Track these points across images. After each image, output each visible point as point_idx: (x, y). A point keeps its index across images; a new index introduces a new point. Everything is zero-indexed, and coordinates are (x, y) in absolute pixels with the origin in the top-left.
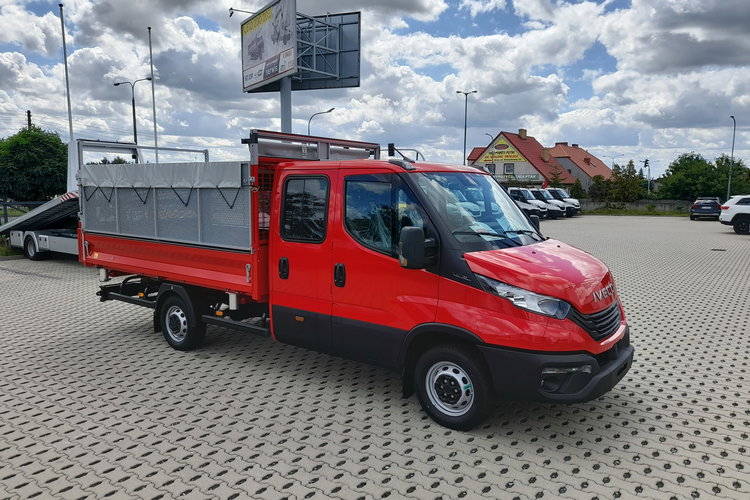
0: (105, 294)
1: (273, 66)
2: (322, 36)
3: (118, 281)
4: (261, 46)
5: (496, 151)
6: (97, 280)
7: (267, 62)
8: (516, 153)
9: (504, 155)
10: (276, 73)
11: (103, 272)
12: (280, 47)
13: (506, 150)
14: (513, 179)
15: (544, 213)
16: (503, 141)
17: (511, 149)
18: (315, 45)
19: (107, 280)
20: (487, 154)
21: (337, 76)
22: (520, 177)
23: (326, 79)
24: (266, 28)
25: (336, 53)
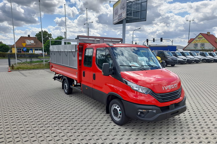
0: (55, 78)
1: (120, 16)
2: (135, 6)
3: (57, 75)
4: (118, 11)
5: (198, 39)
6: (53, 75)
7: (119, 15)
8: (205, 40)
9: (201, 41)
10: (121, 19)
11: (54, 73)
12: (122, 11)
13: (202, 39)
14: (203, 48)
15: (212, 60)
16: (201, 36)
17: (203, 39)
18: (133, 9)
19: (55, 75)
20: (195, 40)
21: (139, 18)
22: (206, 48)
23: (136, 19)
24: (119, 6)
25: (139, 11)
